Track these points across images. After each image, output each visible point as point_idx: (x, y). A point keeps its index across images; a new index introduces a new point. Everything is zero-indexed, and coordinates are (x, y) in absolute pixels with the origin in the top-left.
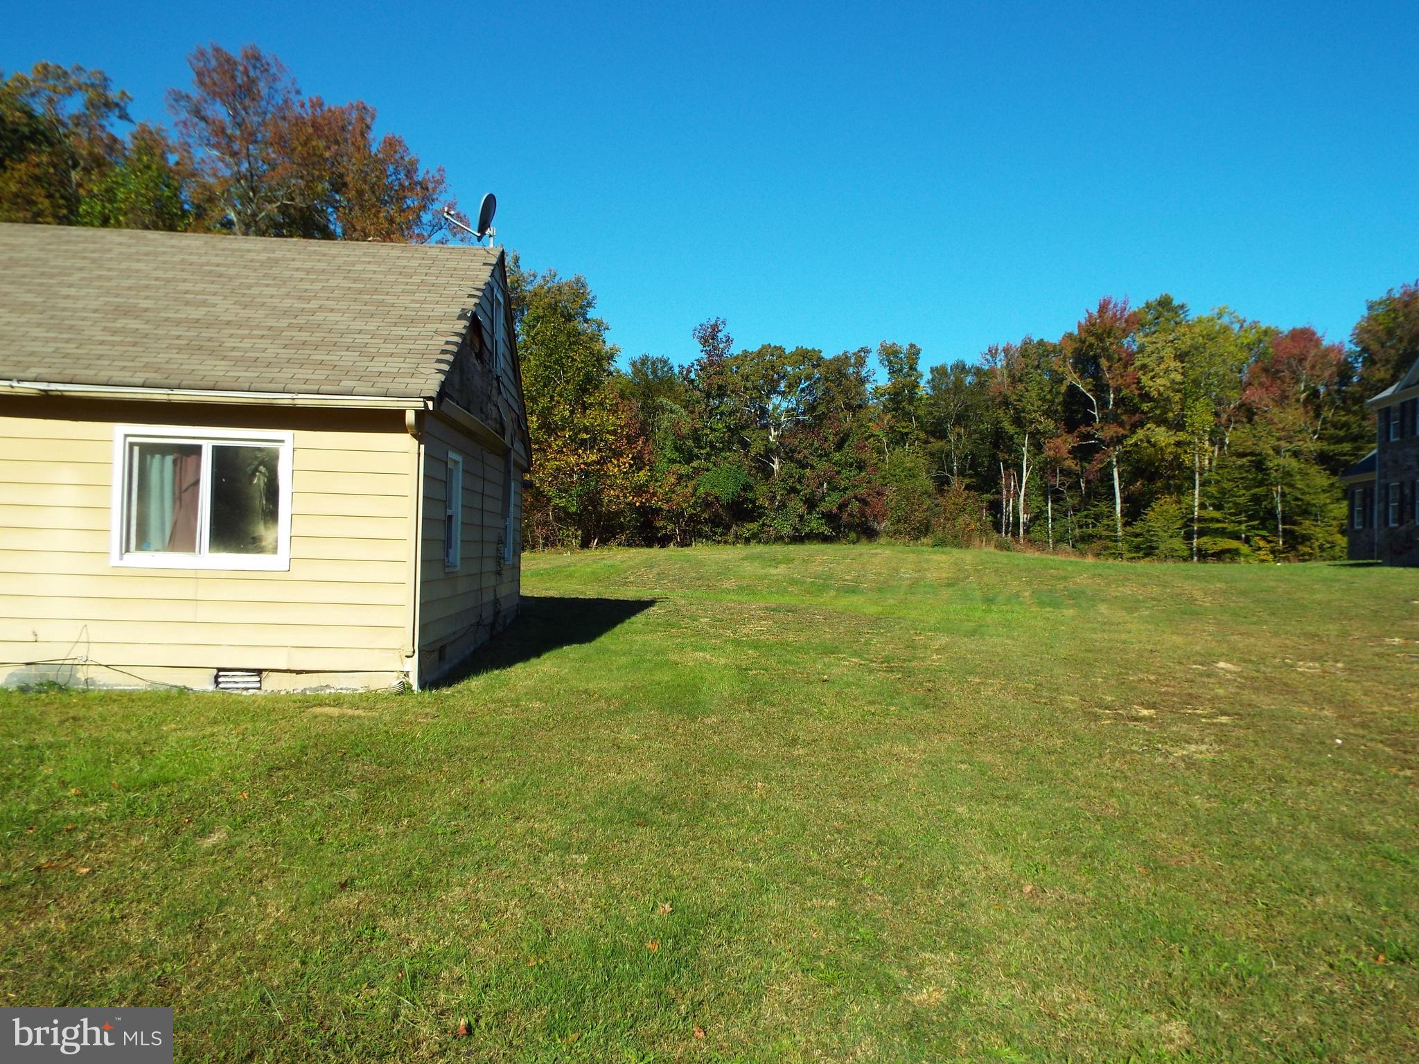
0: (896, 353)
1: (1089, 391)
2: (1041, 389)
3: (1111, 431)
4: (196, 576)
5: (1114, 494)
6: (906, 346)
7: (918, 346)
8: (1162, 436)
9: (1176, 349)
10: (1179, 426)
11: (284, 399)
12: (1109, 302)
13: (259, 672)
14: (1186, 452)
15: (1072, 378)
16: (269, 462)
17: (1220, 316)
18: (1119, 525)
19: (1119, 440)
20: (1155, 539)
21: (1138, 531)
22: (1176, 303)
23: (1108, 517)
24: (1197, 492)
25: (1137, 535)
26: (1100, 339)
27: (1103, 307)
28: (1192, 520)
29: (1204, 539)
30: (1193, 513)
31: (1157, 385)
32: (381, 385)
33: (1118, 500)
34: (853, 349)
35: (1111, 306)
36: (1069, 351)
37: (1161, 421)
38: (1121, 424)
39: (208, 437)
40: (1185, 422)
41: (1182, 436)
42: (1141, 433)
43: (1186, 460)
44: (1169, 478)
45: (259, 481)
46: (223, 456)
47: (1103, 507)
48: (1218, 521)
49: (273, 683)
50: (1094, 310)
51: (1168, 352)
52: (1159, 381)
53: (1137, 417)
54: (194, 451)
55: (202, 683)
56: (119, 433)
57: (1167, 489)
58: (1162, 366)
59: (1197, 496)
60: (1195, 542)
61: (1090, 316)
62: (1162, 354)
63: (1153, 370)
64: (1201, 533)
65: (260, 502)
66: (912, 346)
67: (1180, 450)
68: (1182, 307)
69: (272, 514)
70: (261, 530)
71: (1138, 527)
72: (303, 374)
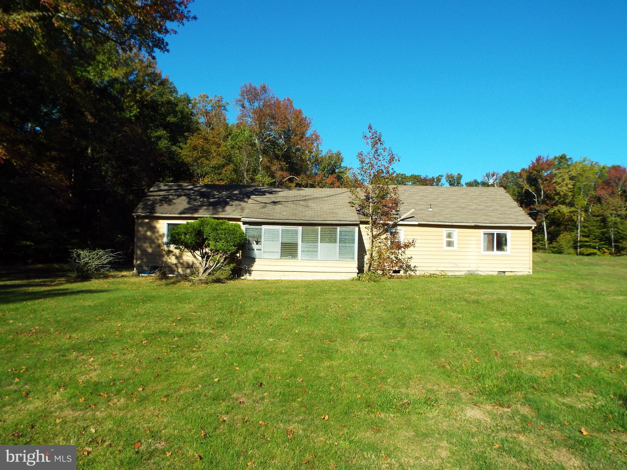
0: (452, 177)
1: (533, 191)
2: (514, 191)
3: (543, 207)
4: (495, 256)
5: (544, 232)
6: (456, 174)
7: (461, 174)
8: (565, 209)
9: (569, 175)
10: (571, 204)
11: (513, 225)
12: (540, 157)
13: (504, 272)
14: (574, 215)
15: (527, 187)
16: (505, 235)
17: (584, 161)
18: (546, 244)
19: (546, 211)
20: (562, 249)
21: (555, 246)
22: (568, 157)
23: (542, 240)
24: (579, 231)
25: (554, 248)
26: (538, 172)
27: (538, 160)
28: (577, 241)
29: (582, 249)
30: (577, 239)
31: (563, 189)
32: (520, 222)
33: (546, 234)
34: (436, 176)
35: (542, 158)
36: (525, 176)
37: (563, 203)
38: (547, 204)
39: (496, 231)
40: (574, 203)
41: (573, 209)
42: (556, 208)
43: (575, 218)
44: (566, 225)
45: (504, 239)
46: (498, 235)
47: (540, 237)
48: (587, 242)
49: (507, 274)
50: (534, 161)
51: (566, 177)
52: (563, 188)
53: (554, 202)
54: (493, 234)
55: (496, 274)
56: (482, 231)
57: (566, 229)
58: (564, 182)
59: (579, 232)
60: (579, 250)
61: (533, 163)
62: (564, 177)
63: (560, 184)
64: (581, 247)
65: (504, 242)
66: (459, 174)
67: (572, 214)
68: (570, 159)
69: (506, 244)
70: (504, 247)
71: (555, 244)
72: (508, 220)
